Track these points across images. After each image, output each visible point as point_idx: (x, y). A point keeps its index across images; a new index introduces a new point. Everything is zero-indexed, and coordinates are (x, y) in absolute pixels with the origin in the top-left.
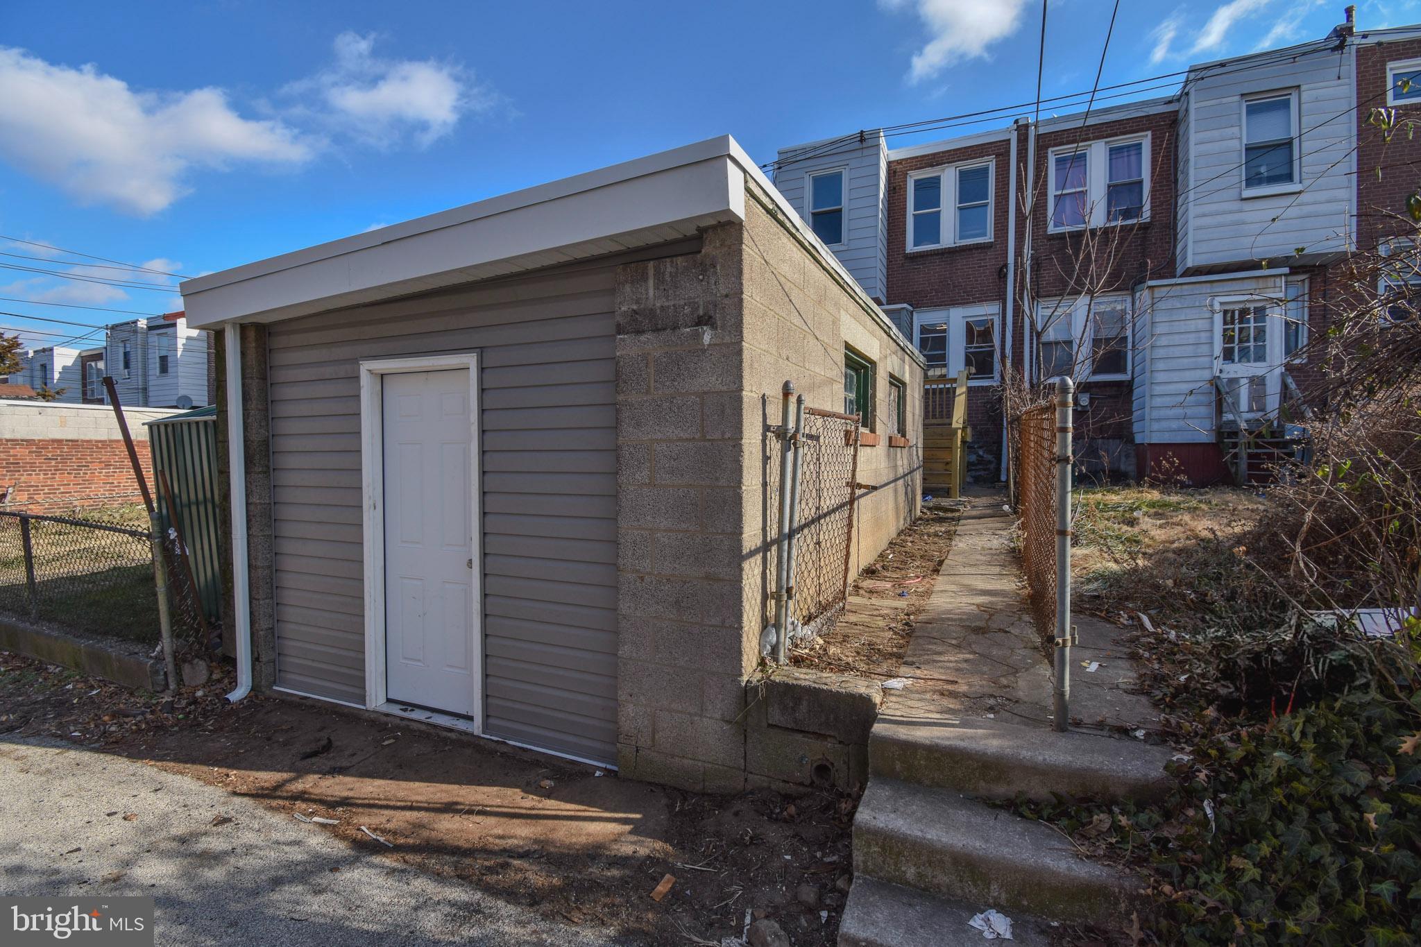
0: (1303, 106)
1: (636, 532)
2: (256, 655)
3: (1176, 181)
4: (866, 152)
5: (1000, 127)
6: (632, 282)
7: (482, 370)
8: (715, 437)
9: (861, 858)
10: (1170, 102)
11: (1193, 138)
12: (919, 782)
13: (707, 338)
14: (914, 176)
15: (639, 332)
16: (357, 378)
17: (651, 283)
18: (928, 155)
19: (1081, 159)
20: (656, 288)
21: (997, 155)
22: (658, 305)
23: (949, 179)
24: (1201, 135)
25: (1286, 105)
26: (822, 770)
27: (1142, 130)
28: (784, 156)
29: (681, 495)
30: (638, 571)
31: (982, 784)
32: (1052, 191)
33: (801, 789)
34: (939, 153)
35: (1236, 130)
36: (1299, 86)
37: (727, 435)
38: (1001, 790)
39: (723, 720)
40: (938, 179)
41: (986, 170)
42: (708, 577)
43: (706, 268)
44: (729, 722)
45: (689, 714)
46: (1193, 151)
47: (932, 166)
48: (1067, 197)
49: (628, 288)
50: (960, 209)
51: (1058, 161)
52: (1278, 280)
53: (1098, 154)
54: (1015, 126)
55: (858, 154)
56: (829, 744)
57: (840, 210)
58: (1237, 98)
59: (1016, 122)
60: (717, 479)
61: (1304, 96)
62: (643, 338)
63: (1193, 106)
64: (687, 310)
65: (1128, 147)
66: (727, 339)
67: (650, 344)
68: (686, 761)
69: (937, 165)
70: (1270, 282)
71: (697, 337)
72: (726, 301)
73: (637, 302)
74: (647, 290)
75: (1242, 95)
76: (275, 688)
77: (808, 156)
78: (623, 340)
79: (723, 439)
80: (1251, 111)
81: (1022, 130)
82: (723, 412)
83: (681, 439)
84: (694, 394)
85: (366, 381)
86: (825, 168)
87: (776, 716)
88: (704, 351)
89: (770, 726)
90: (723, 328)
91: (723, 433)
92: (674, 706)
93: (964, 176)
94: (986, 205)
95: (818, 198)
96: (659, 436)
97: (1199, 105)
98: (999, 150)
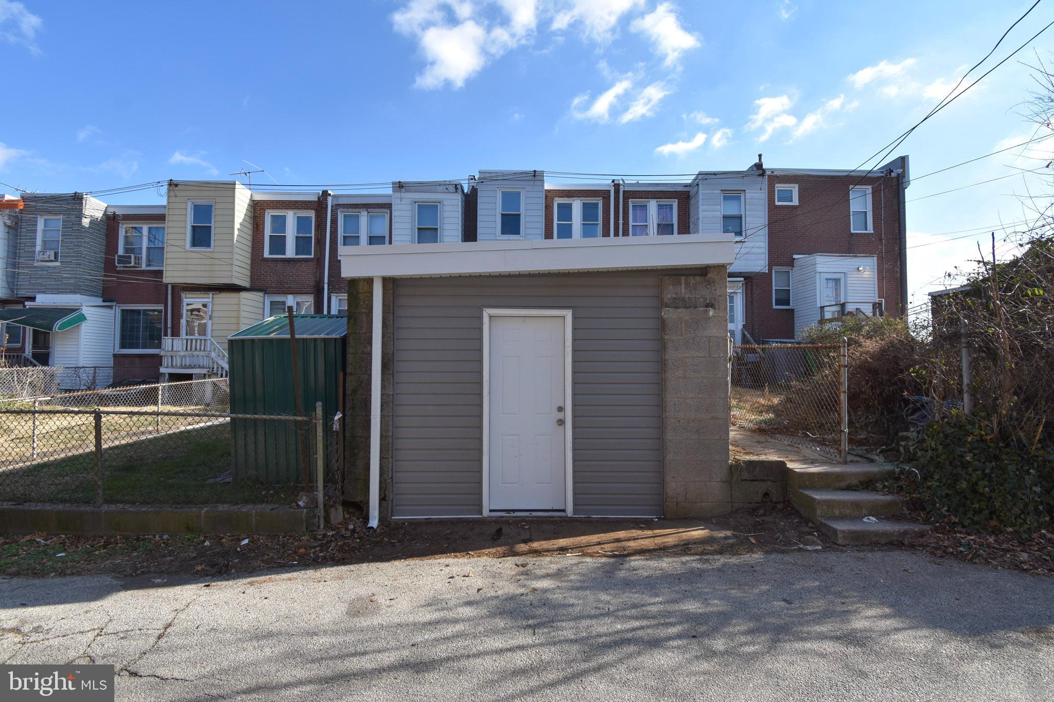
0: (747, 200)
1: (675, 400)
2: (383, 496)
3: (689, 227)
4: (537, 183)
5: (604, 183)
6: (673, 285)
7: (575, 318)
8: (716, 356)
9: (820, 512)
10: (687, 186)
11: (701, 208)
12: (815, 487)
13: (711, 313)
14: (557, 201)
15: (677, 307)
16: (481, 318)
17: (683, 286)
18: (566, 190)
19: (644, 208)
20: (686, 288)
21: (604, 198)
22: (687, 296)
23: (577, 206)
24: (705, 207)
25: (739, 198)
26: (766, 495)
27: (674, 198)
28: (483, 176)
29: (699, 381)
30: (677, 418)
31: (837, 483)
32: (631, 223)
33: (757, 505)
34: (572, 190)
35: (719, 207)
36: (745, 190)
37: (721, 355)
38: (843, 484)
39: (721, 482)
40: (571, 205)
41: (597, 204)
42: (713, 418)
43: (710, 283)
44: (724, 482)
45: (705, 481)
46: (701, 215)
47: (568, 197)
48: (638, 227)
49: (671, 287)
50: (583, 224)
51: (633, 206)
52: (739, 283)
53: (653, 206)
54: (613, 184)
55: (532, 183)
56: (769, 483)
57: (519, 215)
58: (719, 191)
59: (613, 181)
60: (716, 374)
61: (747, 195)
62: (679, 310)
63: (701, 192)
64: (701, 300)
65: (666, 205)
66: (721, 314)
67: (683, 313)
68: (703, 504)
69: (571, 197)
70: (736, 284)
71: (707, 312)
72: (720, 298)
73: (676, 294)
74: (681, 289)
75: (722, 190)
76: (393, 518)
77: (505, 178)
78: (669, 311)
79: (719, 357)
80: (725, 198)
81: (617, 186)
82: (719, 346)
83: (698, 357)
84: (706, 337)
85: (486, 319)
86: (511, 188)
87: (745, 475)
88: (710, 319)
89: (742, 480)
90: (719, 309)
91: (720, 354)
92: (696, 479)
93: (585, 205)
94: (597, 224)
95: (504, 205)
96: (688, 355)
97: (703, 192)
98: (604, 194)
